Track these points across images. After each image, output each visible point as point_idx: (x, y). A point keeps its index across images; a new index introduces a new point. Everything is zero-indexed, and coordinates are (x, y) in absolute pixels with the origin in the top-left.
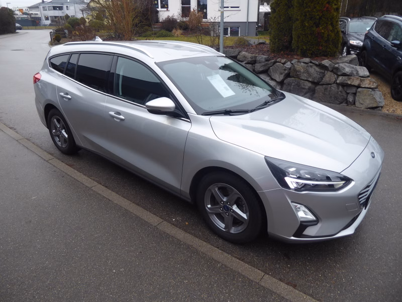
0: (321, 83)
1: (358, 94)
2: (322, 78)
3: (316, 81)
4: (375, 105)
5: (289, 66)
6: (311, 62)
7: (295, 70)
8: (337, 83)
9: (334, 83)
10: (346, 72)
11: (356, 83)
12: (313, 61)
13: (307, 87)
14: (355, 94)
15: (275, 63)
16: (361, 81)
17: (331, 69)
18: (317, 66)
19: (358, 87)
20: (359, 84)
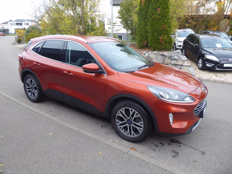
1: (182, 69)
2: (164, 61)
6: (158, 53)
7: (150, 57)
8: (171, 64)
16: (183, 62)
17: (168, 57)
18: (161, 55)
19: (182, 66)
20: (182, 64)
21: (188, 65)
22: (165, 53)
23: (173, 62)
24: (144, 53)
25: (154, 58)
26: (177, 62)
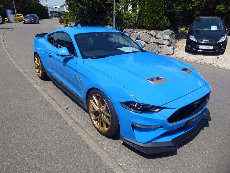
0: (149, 42)
1: (162, 48)
2: (149, 40)
3: (147, 41)
4: (168, 54)
5: (138, 34)
6: (146, 33)
7: (140, 36)
8: (155, 43)
9: (153, 42)
10: (157, 37)
11: (161, 42)
12: (147, 32)
13: (144, 44)
14: (161, 48)
15: (133, 32)
16: (163, 41)
17: (154, 36)
18: (149, 34)
19: (162, 44)
20: (163, 43)
21: (167, 44)
22: (153, 32)
23: (156, 41)
24: (136, 32)
25: (142, 36)
26: (159, 40)
